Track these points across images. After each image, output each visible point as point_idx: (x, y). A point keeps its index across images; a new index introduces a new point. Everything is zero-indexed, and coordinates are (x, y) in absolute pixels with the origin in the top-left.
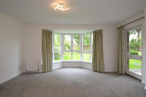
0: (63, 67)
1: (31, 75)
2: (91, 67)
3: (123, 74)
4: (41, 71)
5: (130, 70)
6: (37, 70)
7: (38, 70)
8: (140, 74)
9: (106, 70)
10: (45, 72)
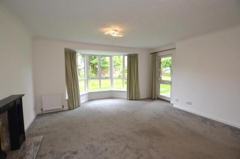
0: (90, 100)
1: (55, 115)
2: (125, 96)
3: (156, 98)
4: (66, 108)
5: (161, 94)
6: (61, 107)
7: (63, 107)
8: (169, 96)
9: (141, 98)
10: (74, 109)
